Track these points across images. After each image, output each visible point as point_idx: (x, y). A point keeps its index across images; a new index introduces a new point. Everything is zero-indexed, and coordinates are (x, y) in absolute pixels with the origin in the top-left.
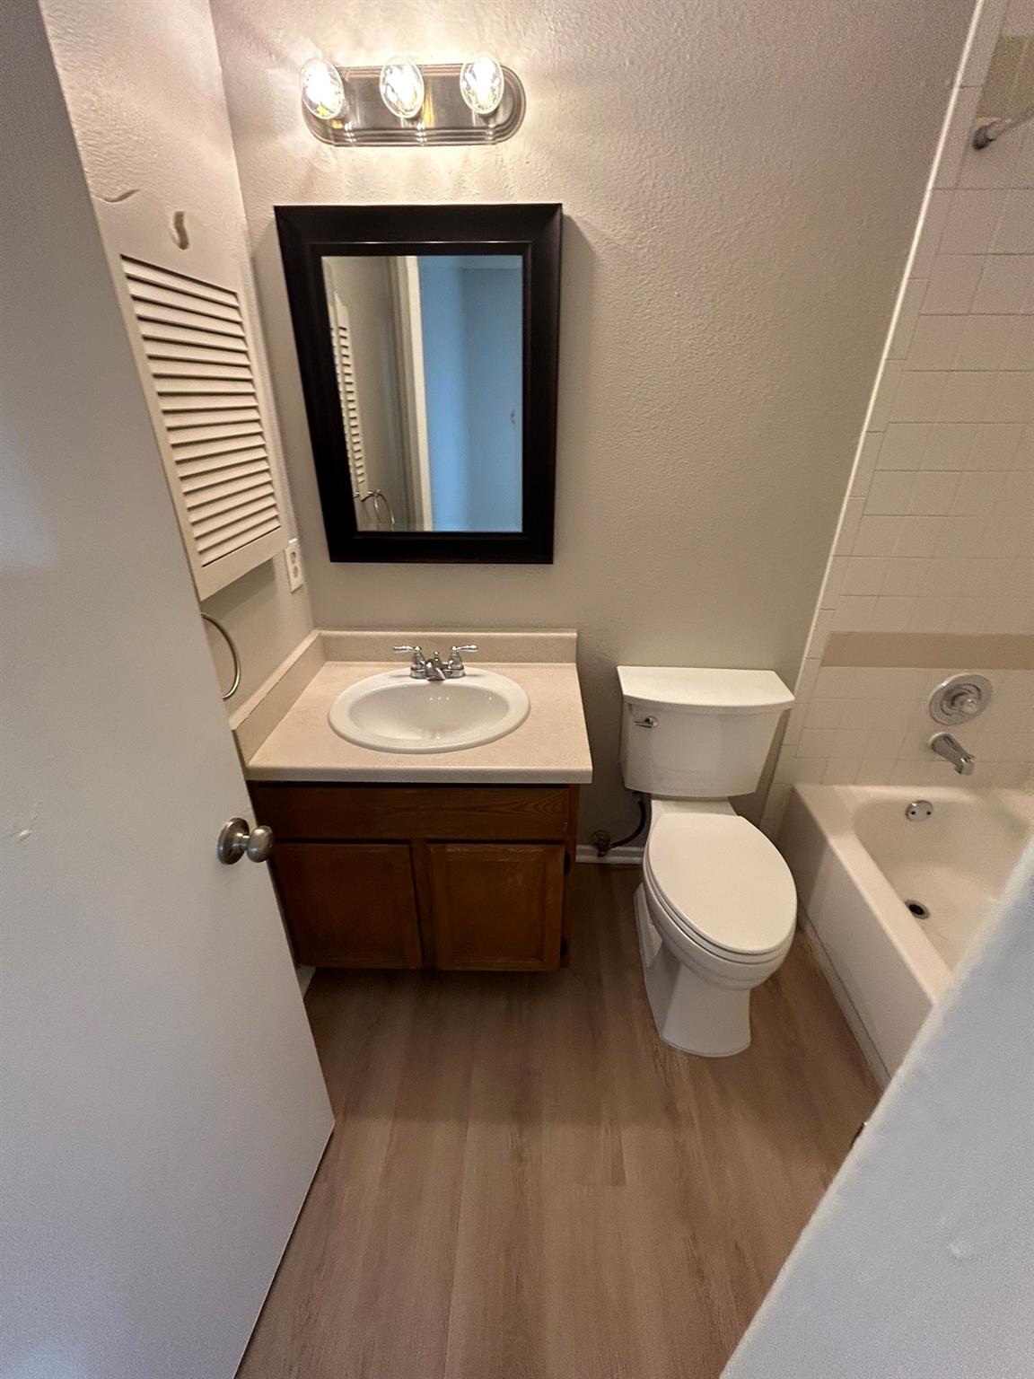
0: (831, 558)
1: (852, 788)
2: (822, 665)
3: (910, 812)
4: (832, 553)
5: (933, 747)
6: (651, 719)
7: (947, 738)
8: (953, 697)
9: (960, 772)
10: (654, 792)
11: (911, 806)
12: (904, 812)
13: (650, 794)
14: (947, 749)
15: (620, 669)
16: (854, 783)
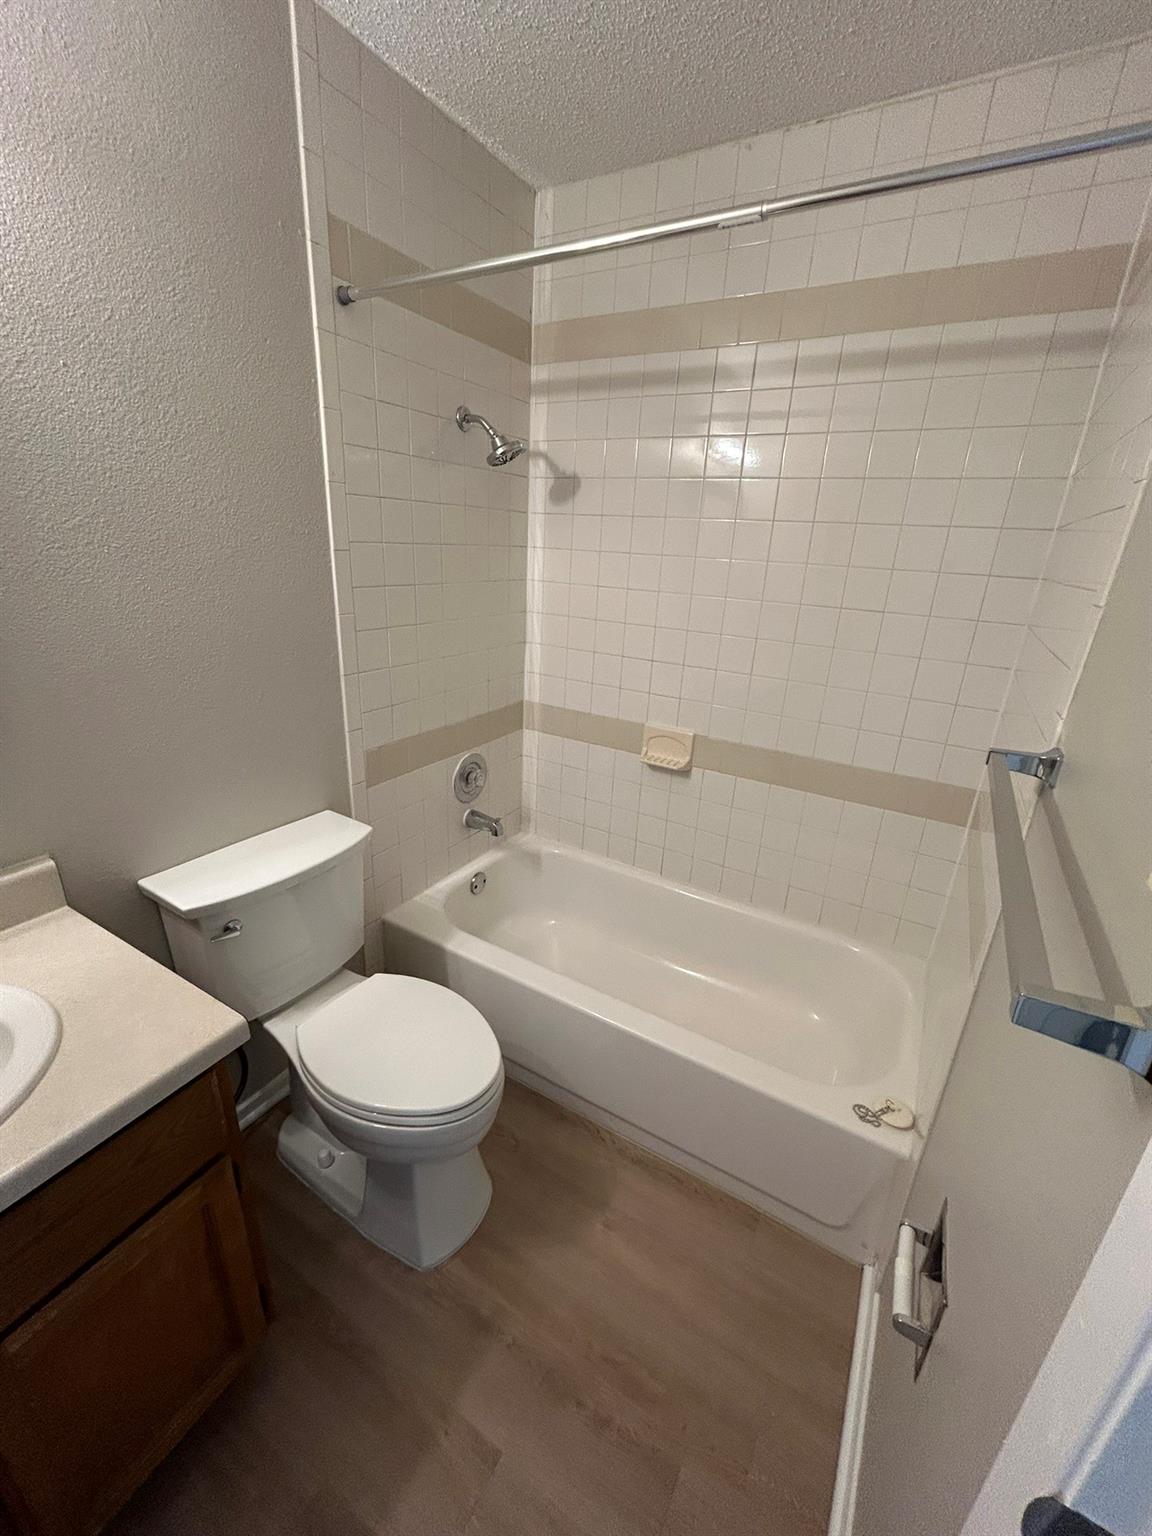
0: (342, 679)
1: (427, 892)
2: (368, 787)
3: (473, 888)
4: (342, 673)
5: (468, 825)
6: (231, 925)
7: (473, 813)
8: (465, 777)
9: (496, 835)
10: (261, 1013)
11: (472, 884)
12: (469, 892)
13: (256, 1020)
14: (475, 821)
15: (143, 883)
16: (427, 887)
